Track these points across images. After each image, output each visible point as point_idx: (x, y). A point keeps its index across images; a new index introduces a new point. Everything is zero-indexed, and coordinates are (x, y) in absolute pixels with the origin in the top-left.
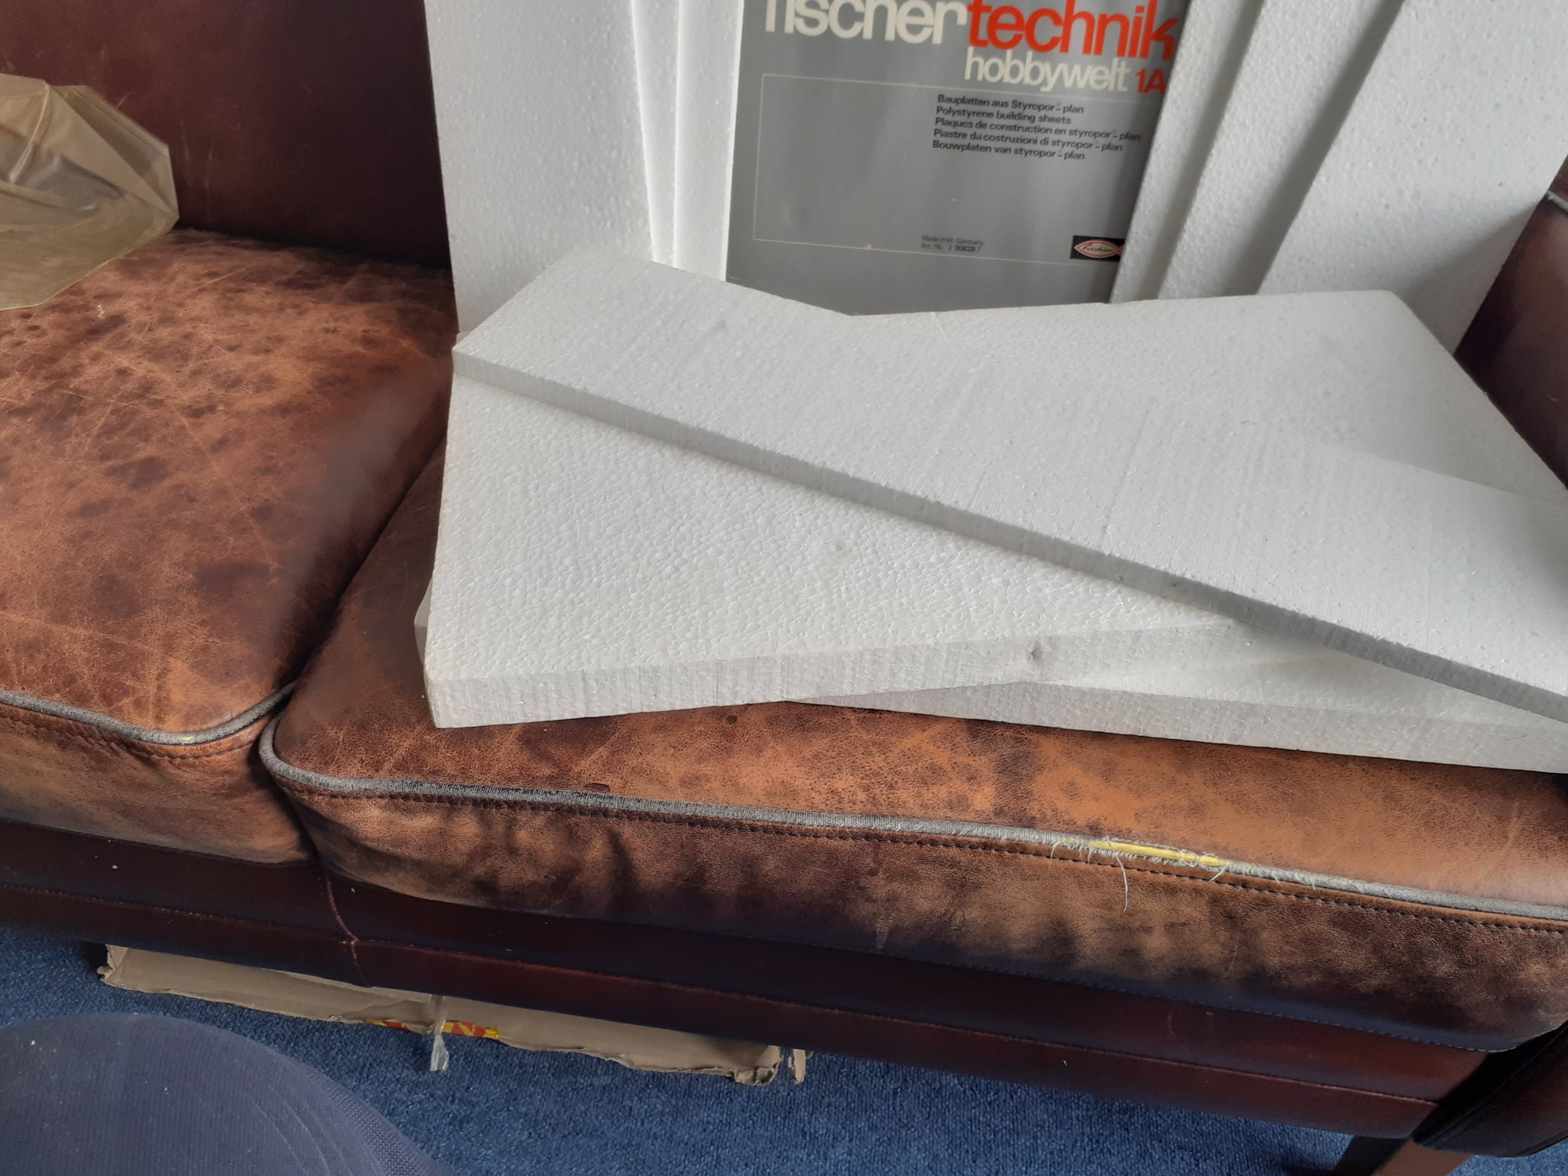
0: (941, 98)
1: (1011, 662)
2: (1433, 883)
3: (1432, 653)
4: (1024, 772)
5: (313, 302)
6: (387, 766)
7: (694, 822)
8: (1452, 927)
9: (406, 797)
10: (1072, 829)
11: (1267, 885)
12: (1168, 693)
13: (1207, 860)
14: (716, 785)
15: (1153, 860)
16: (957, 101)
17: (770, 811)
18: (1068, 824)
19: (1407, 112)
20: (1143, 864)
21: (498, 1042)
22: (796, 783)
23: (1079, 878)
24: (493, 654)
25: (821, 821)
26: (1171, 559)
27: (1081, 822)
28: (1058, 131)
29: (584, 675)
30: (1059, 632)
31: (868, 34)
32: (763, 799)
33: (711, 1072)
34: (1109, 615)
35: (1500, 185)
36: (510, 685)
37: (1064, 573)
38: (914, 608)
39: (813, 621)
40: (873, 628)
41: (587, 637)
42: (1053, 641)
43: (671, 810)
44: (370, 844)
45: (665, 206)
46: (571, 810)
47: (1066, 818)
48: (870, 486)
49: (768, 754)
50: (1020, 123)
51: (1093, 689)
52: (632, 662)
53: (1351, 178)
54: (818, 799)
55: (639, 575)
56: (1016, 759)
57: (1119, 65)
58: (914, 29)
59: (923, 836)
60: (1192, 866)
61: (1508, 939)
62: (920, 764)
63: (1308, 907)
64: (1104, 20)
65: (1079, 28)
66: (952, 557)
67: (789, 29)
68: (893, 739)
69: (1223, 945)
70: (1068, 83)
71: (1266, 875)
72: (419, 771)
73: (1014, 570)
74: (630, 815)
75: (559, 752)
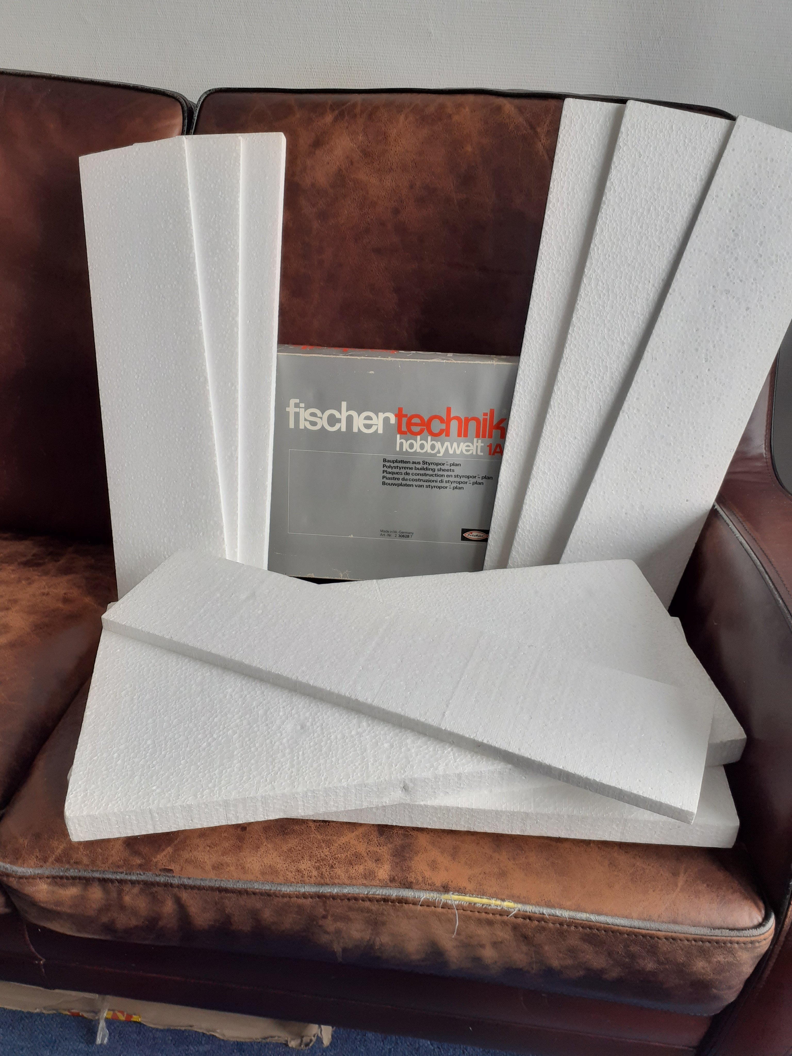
0: (385, 460)
1: (392, 793)
2: (635, 915)
3: (612, 785)
4: (408, 855)
5: (38, 575)
6: (50, 860)
7: (221, 890)
8: (649, 941)
9: (61, 878)
10: (432, 888)
11: (541, 919)
12: (481, 808)
13: (507, 904)
14: (232, 868)
15: (477, 905)
16: (393, 462)
17: (263, 884)
18: (431, 885)
19: (630, 465)
20: (472, 907)
21: (139, 1023)
22: (278, 866)
23: (438, 916)
24: (102, 800)
25: (291, 889)
26: (477, 731)
27: (438, 884)
28: (448, 476)
29: (150, 810)
30: (416, 776)
31: (344, 429)
32: (259, 876)
33: (274, 1040)
34: (444, 764)
35: (687, 501)
36: (110, 818)
37: (424, 739)
38: (338, 764)
39: (281, 774)
40: (314, 777)
41: (154, 788)
42: (413, 780)
43: (207, 883)
44: (42, 905)
45: (233, 523)
46: (153, 884)
47: (430, 882)
48: (321, 690)
49: (262, 849)
50: (428, 472)
51: (441, 806)
52: (176, 802)
53: (605, 499)
54: (290, 875)
55: (188, 749)
56: (403, 847)
57: (477, 442)
58: (368, 426)
59: (349, 895)
60: (499, 908)
61: (681, 947)
62: (349, 853)
63: (567, 931)
64: (467, 420)
65: (454, 425)
66: (365, 731)
67: (302, 427)
68: (335, 838)
69: (526, 954)
70: (451, 452)
71: (541, 912)
72: (69, 863)
73: (397, 738)
74: (185, 887)
75: (145, 850)
